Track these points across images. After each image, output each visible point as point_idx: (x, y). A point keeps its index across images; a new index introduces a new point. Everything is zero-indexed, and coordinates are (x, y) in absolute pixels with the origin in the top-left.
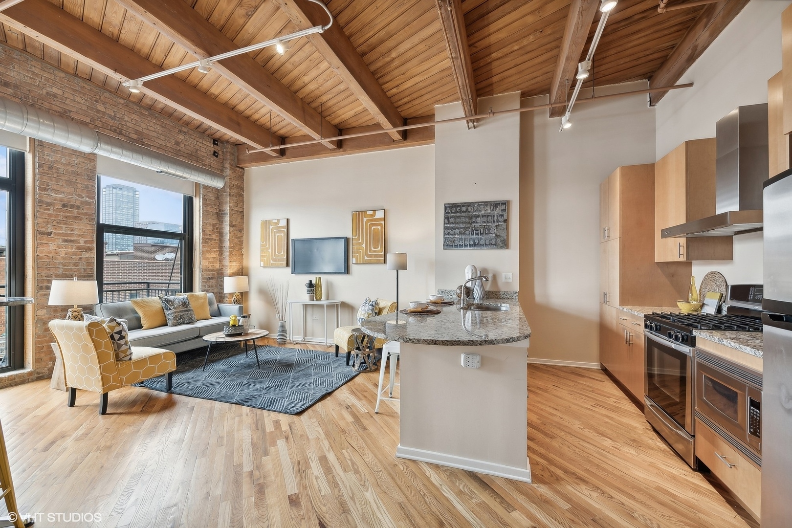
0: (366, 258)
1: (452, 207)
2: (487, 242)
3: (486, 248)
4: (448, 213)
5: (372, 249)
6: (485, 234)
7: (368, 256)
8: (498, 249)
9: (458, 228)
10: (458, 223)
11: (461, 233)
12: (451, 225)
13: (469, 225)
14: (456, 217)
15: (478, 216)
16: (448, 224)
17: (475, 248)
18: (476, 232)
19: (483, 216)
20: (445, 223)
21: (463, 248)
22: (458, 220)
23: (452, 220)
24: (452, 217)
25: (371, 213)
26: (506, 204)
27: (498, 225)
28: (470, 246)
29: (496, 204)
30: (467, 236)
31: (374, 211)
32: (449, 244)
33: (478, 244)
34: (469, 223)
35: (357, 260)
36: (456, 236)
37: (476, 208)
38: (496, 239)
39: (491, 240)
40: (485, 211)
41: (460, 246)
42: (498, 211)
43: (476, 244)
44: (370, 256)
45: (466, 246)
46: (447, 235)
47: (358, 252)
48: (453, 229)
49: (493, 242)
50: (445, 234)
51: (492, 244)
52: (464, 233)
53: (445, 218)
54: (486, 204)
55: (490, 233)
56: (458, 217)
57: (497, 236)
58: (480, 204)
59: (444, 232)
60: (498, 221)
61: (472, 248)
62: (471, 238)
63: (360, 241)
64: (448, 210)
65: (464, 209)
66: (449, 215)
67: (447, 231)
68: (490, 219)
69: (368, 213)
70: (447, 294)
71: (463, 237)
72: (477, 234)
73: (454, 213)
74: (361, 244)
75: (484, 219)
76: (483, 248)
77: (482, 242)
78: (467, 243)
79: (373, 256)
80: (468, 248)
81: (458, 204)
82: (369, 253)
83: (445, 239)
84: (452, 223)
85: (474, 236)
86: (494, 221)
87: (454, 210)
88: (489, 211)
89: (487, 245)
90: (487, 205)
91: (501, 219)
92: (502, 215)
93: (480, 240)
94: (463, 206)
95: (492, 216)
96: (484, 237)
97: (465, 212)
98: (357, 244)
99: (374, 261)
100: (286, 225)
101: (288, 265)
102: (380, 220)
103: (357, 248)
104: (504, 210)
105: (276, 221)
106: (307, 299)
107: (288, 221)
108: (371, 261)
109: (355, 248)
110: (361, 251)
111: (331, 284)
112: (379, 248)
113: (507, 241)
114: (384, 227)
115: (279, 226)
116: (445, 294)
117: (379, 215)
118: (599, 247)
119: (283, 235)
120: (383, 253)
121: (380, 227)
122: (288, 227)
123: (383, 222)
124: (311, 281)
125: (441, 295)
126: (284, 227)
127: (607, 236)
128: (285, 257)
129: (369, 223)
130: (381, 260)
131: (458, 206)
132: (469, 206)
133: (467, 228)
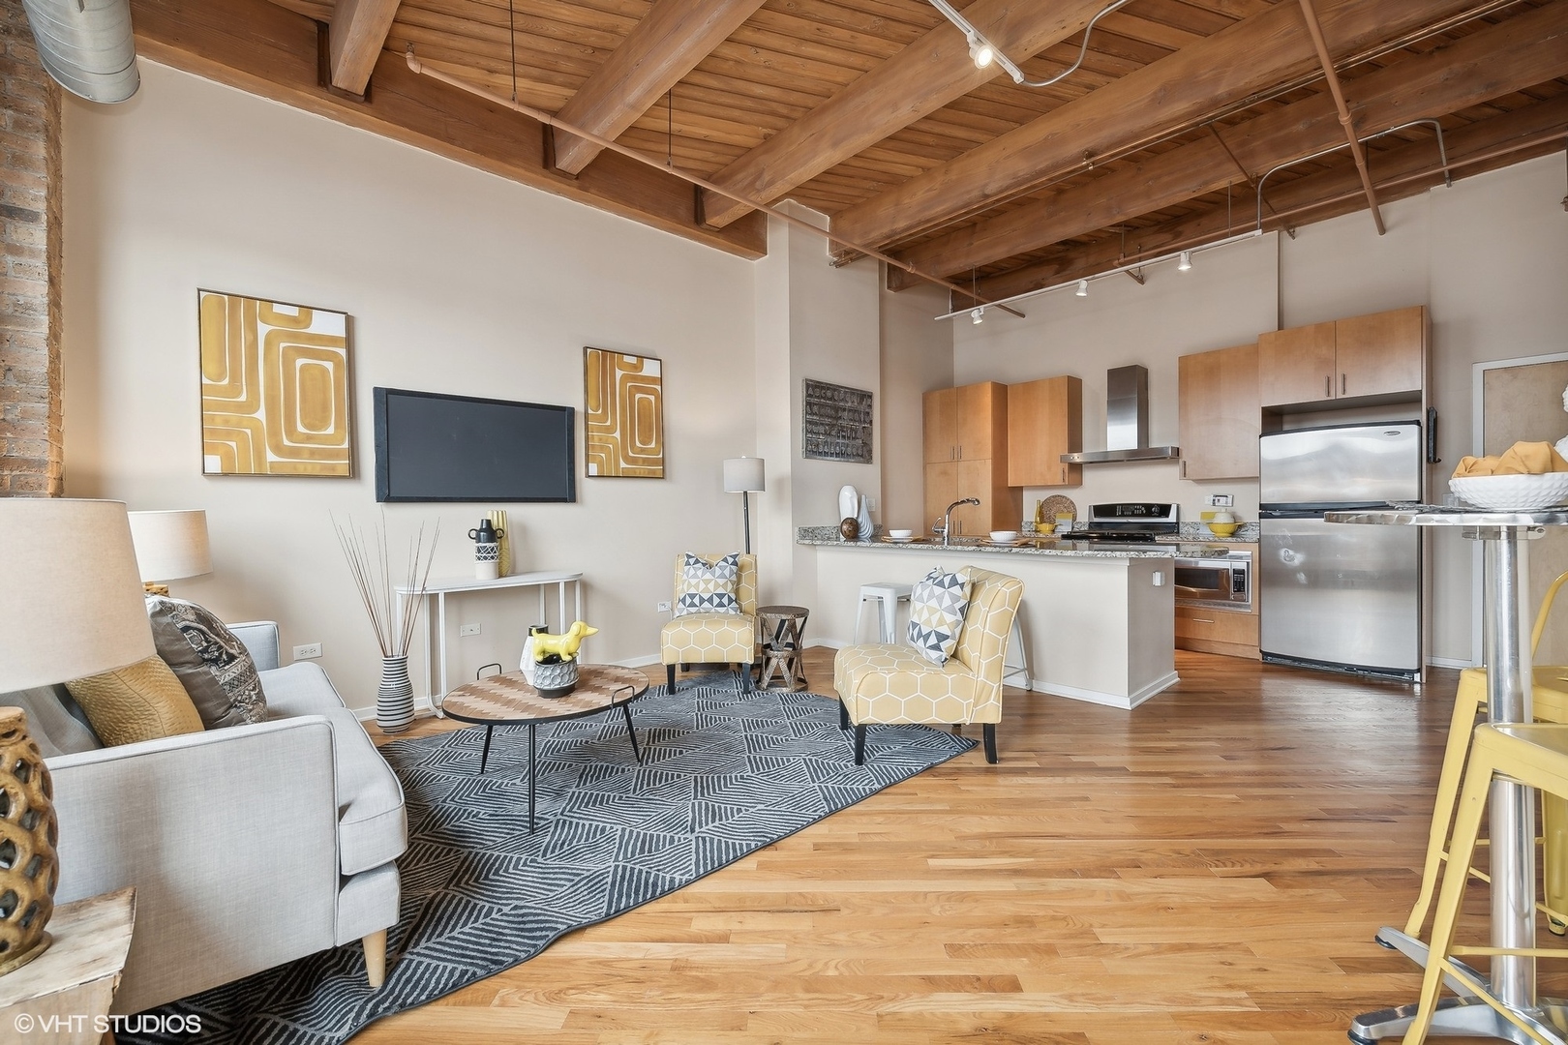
0: (623, 465)
1: (816, 387)
2: (855, 452)
3: (853, 461)
4: (810, 396)
5: (638, 444)
6: (852, 438)
7: (627, 459)
8: (864, 463)
9: (822, 424)
10: (821, 416)
11: (825, 434)
12: (815, 417)
13: (835, 422)
14: (821, 406)
15: (844, 410)
16: (810, 414)
17: (842, 459)
18: (843, 434)
19: (850, 411)
20: (806, 413)
21: (828, 458)
22: (822, 411)
23: (815, 408)
24: (816, 405)
25: (633, 360)
26: (870, 396)
27: (864, 427)
28: (837, 455)
29: (862, 395)
30: (833, 440)
31: (641, 357)
32: (813, 450)
33: (845, 453)
34: (835, 418)
35: (600, 466)
36: (821, 437)
37: (842, 396)
38: (862, 447)
39: (858, 449)
40: (852, 402)
41: (826, 454)
42: (863, 406)
43: (843, 452)
44: (634, 461)
45: (832, 455)
46: (809, 433)
47: (602, 448)
48: (816, 424)
49: (860, 453)
50: (807, 431)
51: (858, 455)
52: (829, 434)
53: (807, 404)
54: (852, 392)
55: (857, 438)
56: (823, 406)
57: (865, 444)
58: (847, 390)
59: (806, 427)
60: (865, 422)
61: (839, 459)
62: (838, 443)
63: (608, 423)
64: (810, 391)
65: (829, 394)
67: (809, 427)
68: (856, 416)
69: (627, 359)
71: (829, 440)
72: (844, 437)
73: (818, 397)
74: (610, 430)
75: (851, 415)
76: (850, 460)
77: (849, 451)
78: (832, 450)
79: (641, 462)
80: (834, 459)
81: (822, 383)
82: (631, 454)
83: (807, 440)
84: (815, 414)
85: (841, 441)
86: (860, 421)
87: (818, 392)
88: (856, 404)
89: (854, 456)
90: (854, 393)
91: (866, 419)
92: (867, 414)
93: (848, 446)
94: (828, 389)
95: (859, 413)
96: (851, 443)
97: (830, 399)
98: (600, 429)
99: (642, 471)
100: (343, 334)
101: (354, 473)
102: (653, 380)
103: (600, 439)
104: (870, 406)
105: (294, 312)
106: (481, 574)
107: (350, 321)
108: (635, 473)
109: (596, 439)
110: (611, 446)
111: (524, 530)
112: (653, 445)
113: (870, 452)
114: (660, 399)
115: (309, 330)
116: (809, 535)
117: (650, 369)
118: (925, 468)
119: (329, 365)
120: (661, 456)
121: (652, 398)
122: (349, 341)
123: (659, 388)
124: (489, 522)
125: (803, 537)
126: (333, 340)
127: (956, 456)
128: (346, 445)
129: (629, 384)
130: (657, 470)
131: (823, 388)
132: (835, 390)
133: (833, 425)
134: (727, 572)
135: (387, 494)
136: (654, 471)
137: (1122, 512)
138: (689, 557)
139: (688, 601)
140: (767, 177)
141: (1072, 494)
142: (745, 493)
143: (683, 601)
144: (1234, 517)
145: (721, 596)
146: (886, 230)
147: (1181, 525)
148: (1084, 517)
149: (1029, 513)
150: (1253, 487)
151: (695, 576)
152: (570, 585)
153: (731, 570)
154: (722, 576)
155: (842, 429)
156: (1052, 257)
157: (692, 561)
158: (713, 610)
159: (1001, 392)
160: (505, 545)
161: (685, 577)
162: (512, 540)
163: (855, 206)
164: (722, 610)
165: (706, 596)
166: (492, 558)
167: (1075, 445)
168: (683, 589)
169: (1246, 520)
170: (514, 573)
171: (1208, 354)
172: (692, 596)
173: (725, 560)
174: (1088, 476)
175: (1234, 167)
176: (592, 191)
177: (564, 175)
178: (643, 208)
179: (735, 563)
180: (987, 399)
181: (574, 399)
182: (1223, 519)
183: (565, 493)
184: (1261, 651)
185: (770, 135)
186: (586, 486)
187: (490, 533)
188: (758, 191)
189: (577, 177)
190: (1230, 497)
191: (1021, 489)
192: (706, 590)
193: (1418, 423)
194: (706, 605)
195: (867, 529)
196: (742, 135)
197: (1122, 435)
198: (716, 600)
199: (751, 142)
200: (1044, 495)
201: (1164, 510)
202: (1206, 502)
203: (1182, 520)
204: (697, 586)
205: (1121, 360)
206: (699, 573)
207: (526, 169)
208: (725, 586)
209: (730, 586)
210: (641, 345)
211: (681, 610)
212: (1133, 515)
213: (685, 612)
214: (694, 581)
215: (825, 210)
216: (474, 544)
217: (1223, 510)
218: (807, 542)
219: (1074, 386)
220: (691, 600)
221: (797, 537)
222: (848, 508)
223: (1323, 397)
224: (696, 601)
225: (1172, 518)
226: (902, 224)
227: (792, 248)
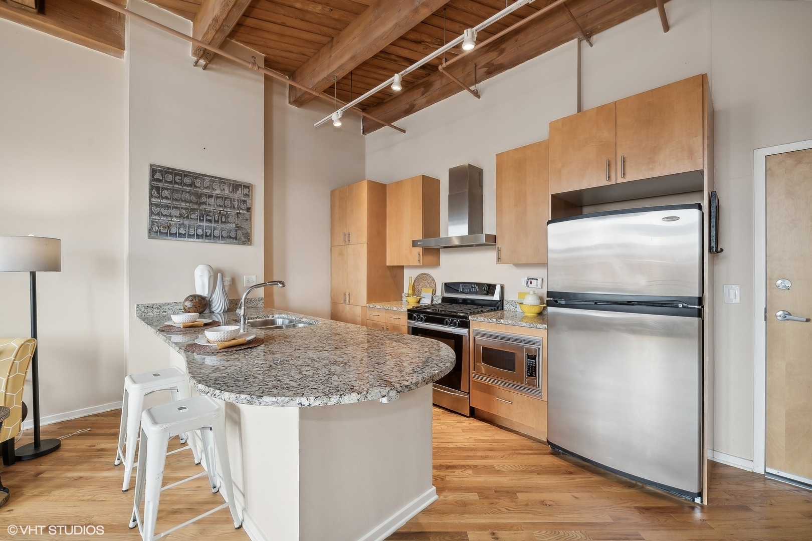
1: (166, 172)
2: (225, 234)
3: (222, 242)
4: (158, 180)
6: (222, 222)
8: (239, 244)
9: (176, 208)
10: (176, 200)
11: (181, 216)
12: (165, 201)
13: (196, 207)
14: (174, 191)
15: (211, 196)
16: (158, 198)
17: (207, 241)
18: (208, 218)
19: (217, 198)
20: (151, 196)
21: (186, 239)
22: (176, 196)
23: (165, 193)
24: (167, 189)
26: (248, 187)
27: (240, 213)
28: (198, 236)
29: (237, 185)
30: (192, 222)
32: (158, 231)
33: (210, 235)
34: (196, 203)
36: (174, 219)
37: (207, 183)
38: (236, 231)
39: (229, 231)
40: (221, 190)
41: (181, 235)
42: (238, 195)
43: (208, 234)
45: (190, 236)
46: (155, 215)
48: (167, 207)
49: (233, 234)
50: (151, 213)
51: (231, 237)
52: (187, 217)
53: (152, 187)
54: (222, 181)
55: (228, 222)
56: (177, 191)
57: (238, 227)
58: (213, 179)
59: (150, 209)
60: (239, 208)
61: (200, 240)
62: (200, 226)
64: (158, 176)
65: (187, 180)
66: (160, 185)
67: (156, 210)
68: (228, 203)
70: (156, 310)
71: (187, 222)
72: (210, 221)
73: (170, 183)
75: (220, 202)
76: (218, 241)
77: (217, 233)
78: (192, 232)
80: (195, 240)
81: (177, 170)
83: (153, 222)
84: (166, 198)
85: (204, 224)
86: (234, 207)
87: (169, 177)
88: (227, 192)
89: (224, 238)
90: (224, 183)
91: (242, 206)
92: (244, 202)
93: (215, 229)
94: (186, 176)
95: (232, 200)
96: (220, 226)
97: (190, 185)
104: (247, 195)
113: (248, 235)
118: (331, 250)
127: (347, 240)
131: (176, 175)
132: (197, 178)
133: (193, 210)
137: (463, 289)
141: (433, 273)
142: (33, 273)
147: (504, 302)
148: (439, 292)
149: (407, 288)
155: (207, 213)
159: (381, 190)
167: (434, 232)
171: (517, 150)
174: (445, 258)
180: (363, 194)
182: (532, 300)
190: (540, 280)
191: (401, 267)
193: (700, 207)
200: (418, 272)
201: (490, 289)
202: (523, 283)
203: (506, 298)
212: (471, 292)
219: (430, 183)
221: (135, 313)
223: (604, 182)
225: (496, 297)
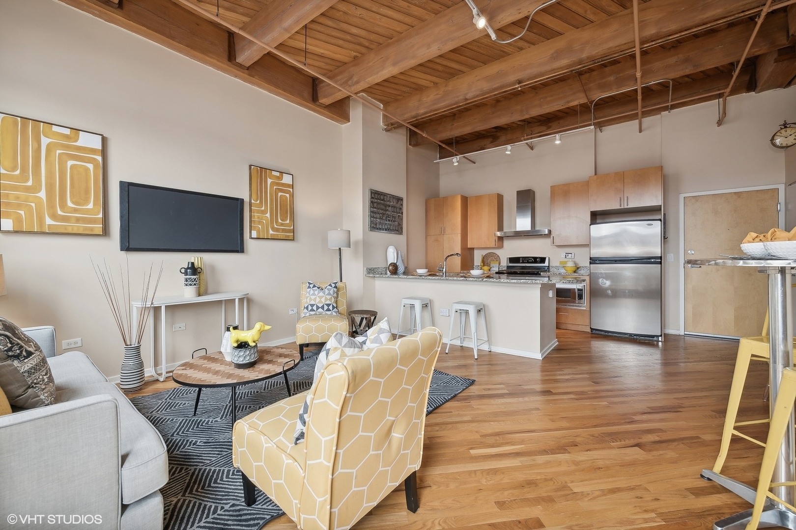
0: (271, 232)
1: (376, 193)
2: (394, 228)
3: (394, 233)
4: (373, 198)
5: (280, 221)
6: (393, 221)
7: (274, 229)
8: (398, 234)
9: (378, 213)
10: (378, 209)
11: (380, 218)
13: (385, 212)
14: (378, 203)
15: (389, 206)
16: (373, 208)
17: (388, 232)
19: (392, 207)
20: (371, 207)
21: (381, 231)
22: (378, 206)
23: (375, 205)
24: (375, 203)
25: (278, 174)
26: (402, 200)
27: (399, 216)
28: (386, 230)
29: (398, 199)
30: (384, 222)
31: (281, 173)
32: (374, 227)
34: (385, 210)
35: (258, 232)
36: (378, 220)
37: (388, 198)
38: (398, 226)
39: (396, 227)
40: (393, 203)
41: (380, 229)
42: (399, 205)
43: (389, 228)
44: (277, 230)
45: (383, 230)
46: (372, 218)
47: (259, 222)
48: (376, 213)
49: (397, 229)
52: (382, 219)
53: (371, 202)
55: (395, 221)
57: (399, 224)
58: (390, 196)
60: (399, 213)
61: (386, 232)
63: (263, 209)
64: (373, 195)
65: (382, 197)
66: (374, 200)
67: (372, 215)
69: (274, 173)
71: (382, 222)
72: (389, 220)
73: (376, 199)
74: (264, 212)
75: (393, 209)
76: (392, 233)
77: (392, 228)
78: (383, 227)
79: (281, 231)
80: (384, 232)
81: (378, 192)
82: (275, 226)
83: (371, 222)
84: (375, 208)
85: (387, 222)
86: (397, 212)
87: (377, 196)
88: (395, 203)
89: (394, 230)
90: (394, 198)
91: (400, 211)
92: (401, 209)
93: (391, 225)
94: (382, 195)
95: (397, 208)
96: (393, 224)
97: (383, 200)
98: (258, 212)
99: (282, 236)
100: (100, 147)
101: (106, 232)
102: (288, 186)
103: (258, 218)
104: (402, 205)
105: (67, 132)
106: (188, 294)
107: (104, 140)
108: (278, 236)
109: (256, 217)
110: (264, 221)
111: (213, 268)
112: (288, 222)
113: (402, 228)
114: (292, 196)
115: (78, 144)
116: (372, 272)
117: (287, 179)
118: (426, 238)
119: (90, 166)
120: (292, 228)
121: (288, 195)
122: (104, 152)
123: (291, 190)
124: (193, 264)
125: (369, 273)
126: (93, 151)
127: (442, 232)
128: (101, 215)
129: (275, 187)
130: (290, 236)
131: (379, 194)
132: (385, 196)
133: (384, 214)
134: (332, 292)
135: (127, 246)
136: (288, 236)
137: (523, 261)
138: (310, 283)
139: (310, 308)
140: (355, 79)
141: (498, 252)
142: (340, 249)
143: (307, 308)
144: (575, 263)
145: (328, 305)
146: (413, 114)
147: (550, 267)
148: (504, 263)
149: (477, 261)
150: (586, 249)
151: (314, 294)
152: (241, 300)
153: (334, 291)
154: (330, 294)
155: (388, 216)
156: (489, 134)
157: (311, 286)
158: (324, 313)
159: (465, 200)
160: (202, 276)
161: (308, 295)
162: (206, 274)
163: (396, 100)
164: (329, 313)
165: (320, 305)
166: (195, 284)
167: (500, 228)
168: (305, 302)
169: (580, 265)
170: (206, 293)
171: (564, 185)
172: (312, 305)
173: (330, 285)
174: (506, 243)
175: (582, 95)
176: (256, 77)
177: (240, 66)
178: (284, 90)
179: (336, 287)
180: (458, 204)
181: (243, 194)
182: (570, 264)
183: (238, 247)
184: (591, 328)
185: (357, 56)
186: (250, 244)
187: (193, 270)
188: (350, 86)
189: (248, 68)
190: (573, 254)
191: (473, 249)
192: (319, 302)
193: (660, 220)
194: (320, 310)
195: (401, 269)
196: (342, 55)
197: (523, 223)
198: (326, 308)
199: (347, 59)
200: (485, 252)
201: (543, 260)
202: (562, 256)
203: (551, 265)
204: (315, 299)
205: (522, 188)
206: (316, 292)
207: (218, 61)
208: (330, 300)
209: (333, 300)
210: (283, 166)
211: (304, 313)
212: (528, 262)
213: (308, 314)
214: (313, 297)
215: (381, 101)
216: (183, 277)
217: (571, 260)
218: (371, 275)
219: (500, 198)
220: (311, 307)
221: (365, 273)
222: (392, 257)
223: (618, 207)
224: (315, 308)
225: (546, 264)
226: (422, 111)
227: (364, 120)
